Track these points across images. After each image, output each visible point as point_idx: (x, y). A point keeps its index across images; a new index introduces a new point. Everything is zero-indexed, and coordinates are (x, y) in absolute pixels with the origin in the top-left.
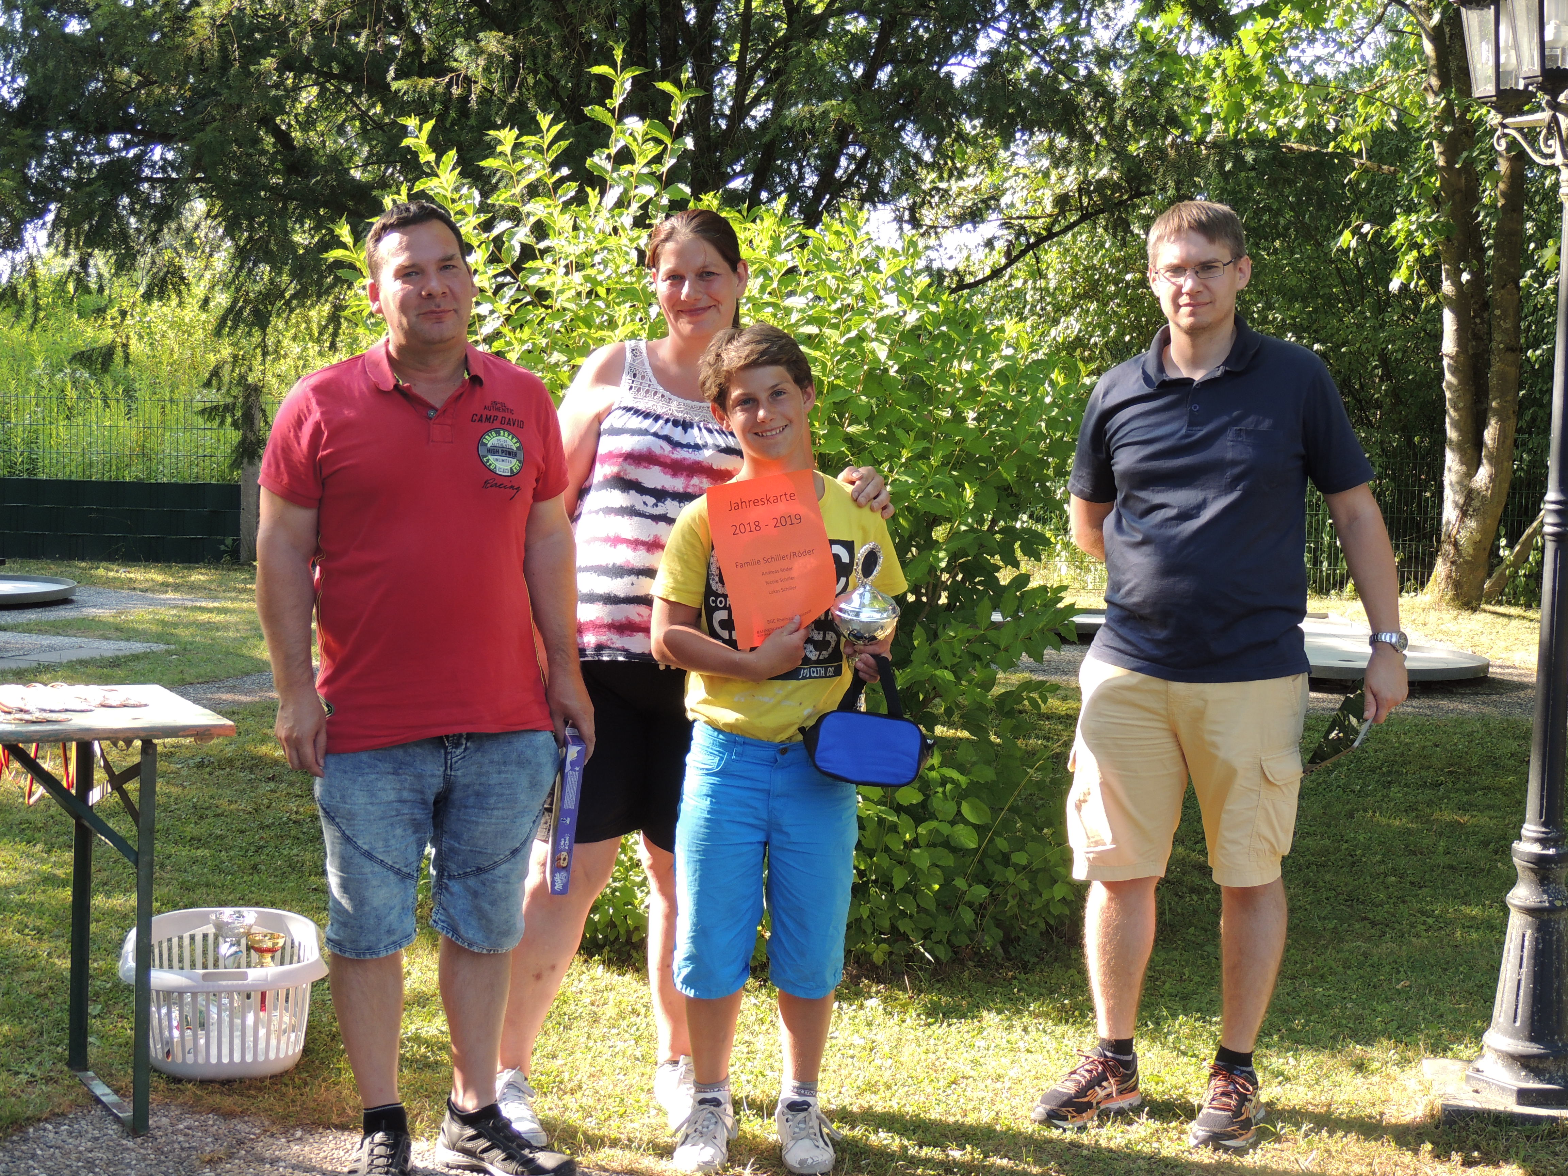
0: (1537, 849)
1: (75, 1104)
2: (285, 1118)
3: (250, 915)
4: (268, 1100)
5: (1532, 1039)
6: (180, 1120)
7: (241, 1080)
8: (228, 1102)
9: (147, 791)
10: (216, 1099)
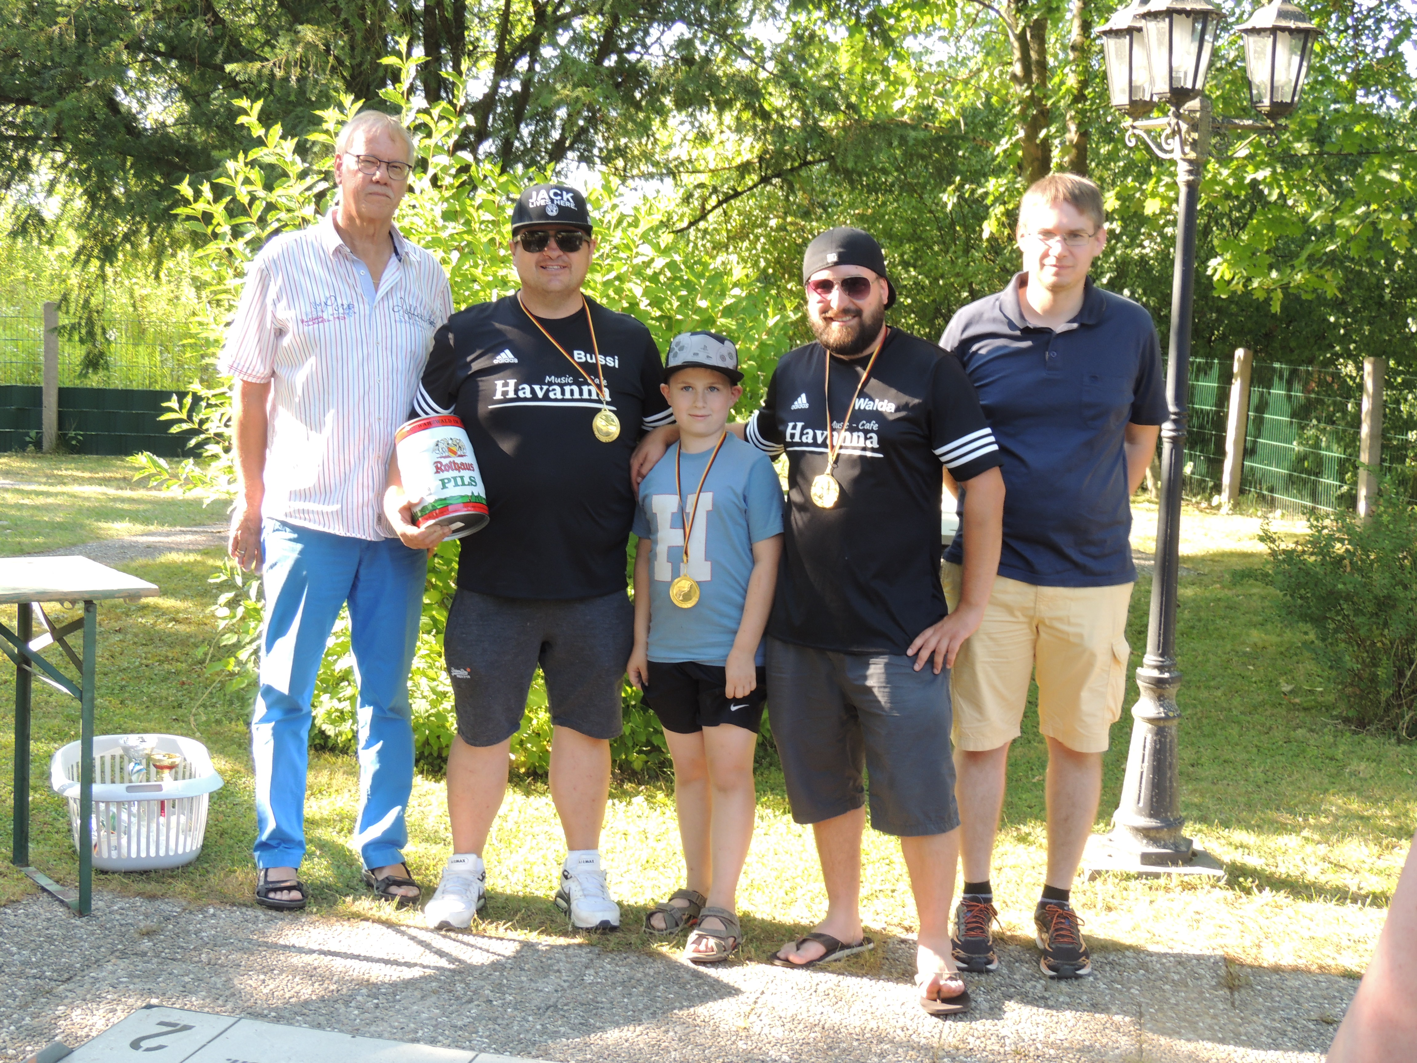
0: (1156, 674)
2: (197, 899)
3: (150, 739)
4: (180, 885)
5: (1151, 816)
7: (156, 871)
8: (151, 887)
9: (89, 639)
10: (139, 886)
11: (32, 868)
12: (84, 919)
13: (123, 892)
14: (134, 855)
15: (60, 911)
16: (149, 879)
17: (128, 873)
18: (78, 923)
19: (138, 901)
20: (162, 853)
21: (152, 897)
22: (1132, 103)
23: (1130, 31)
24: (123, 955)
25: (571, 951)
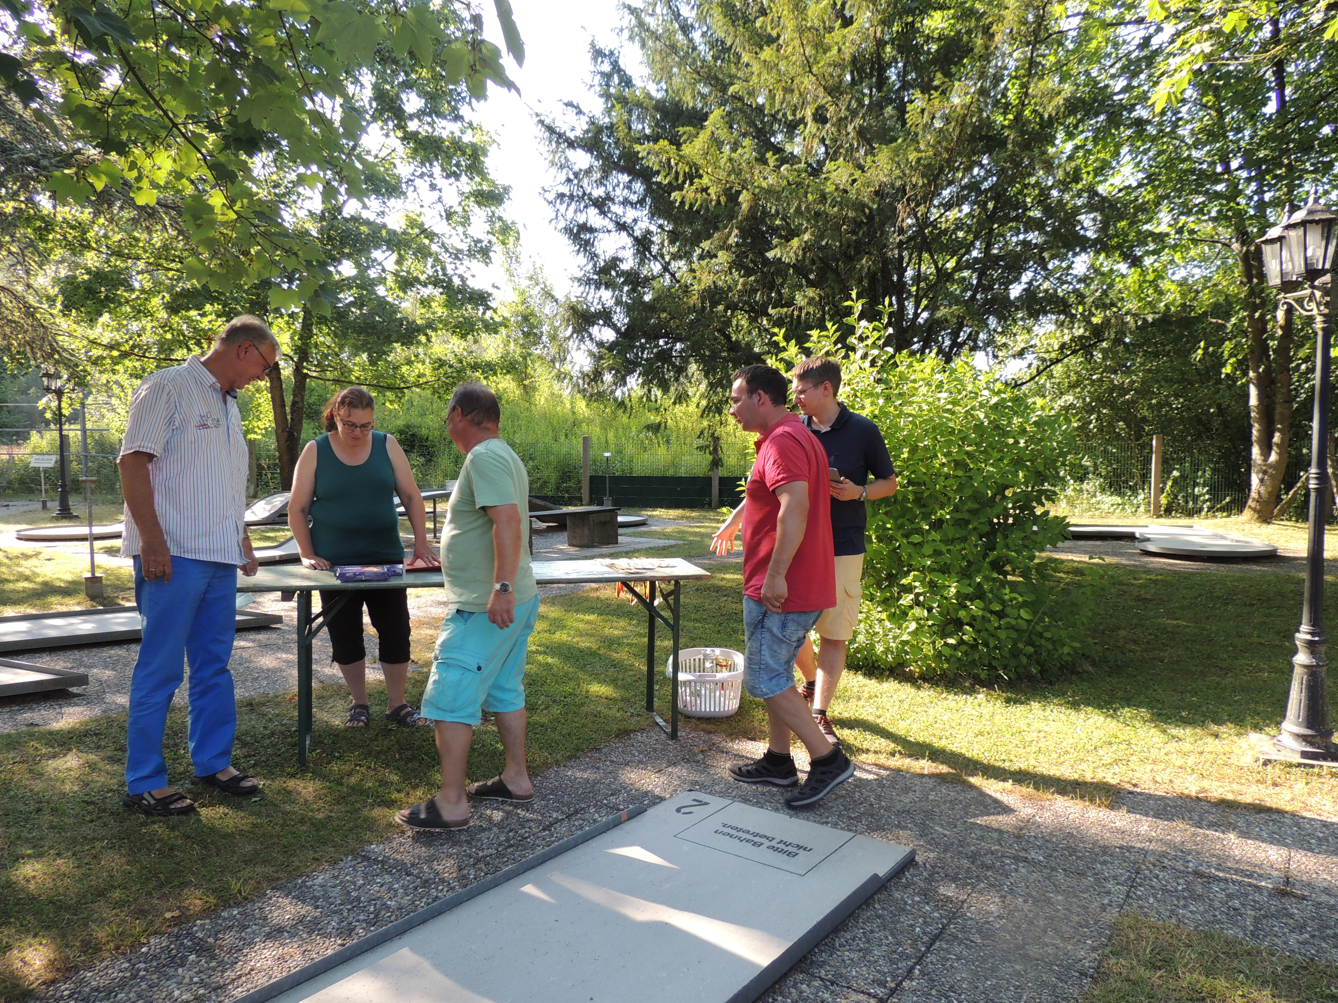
0: (1309, 637)
1: (648, 725)
2: (732, 733)
3: (718, 651)
4: (724, 726)
5: (1308, 728)
6: (690, 733)
7: (714, 718)
8: (709, 727)
9: (677, 600)
10: (704, 726)
11: (654, 713)
12: (673, 741)
13: (695, 728)
14: (703, 710)
15: (663, 736)
16: (710, 723)
17: (699, 719)
18: (670, 743)
19: (702, 734)
20: (717, 709)
21: (709, 732)
22: (1283, 283)
23: (1280, 239)
24: (688, 761)
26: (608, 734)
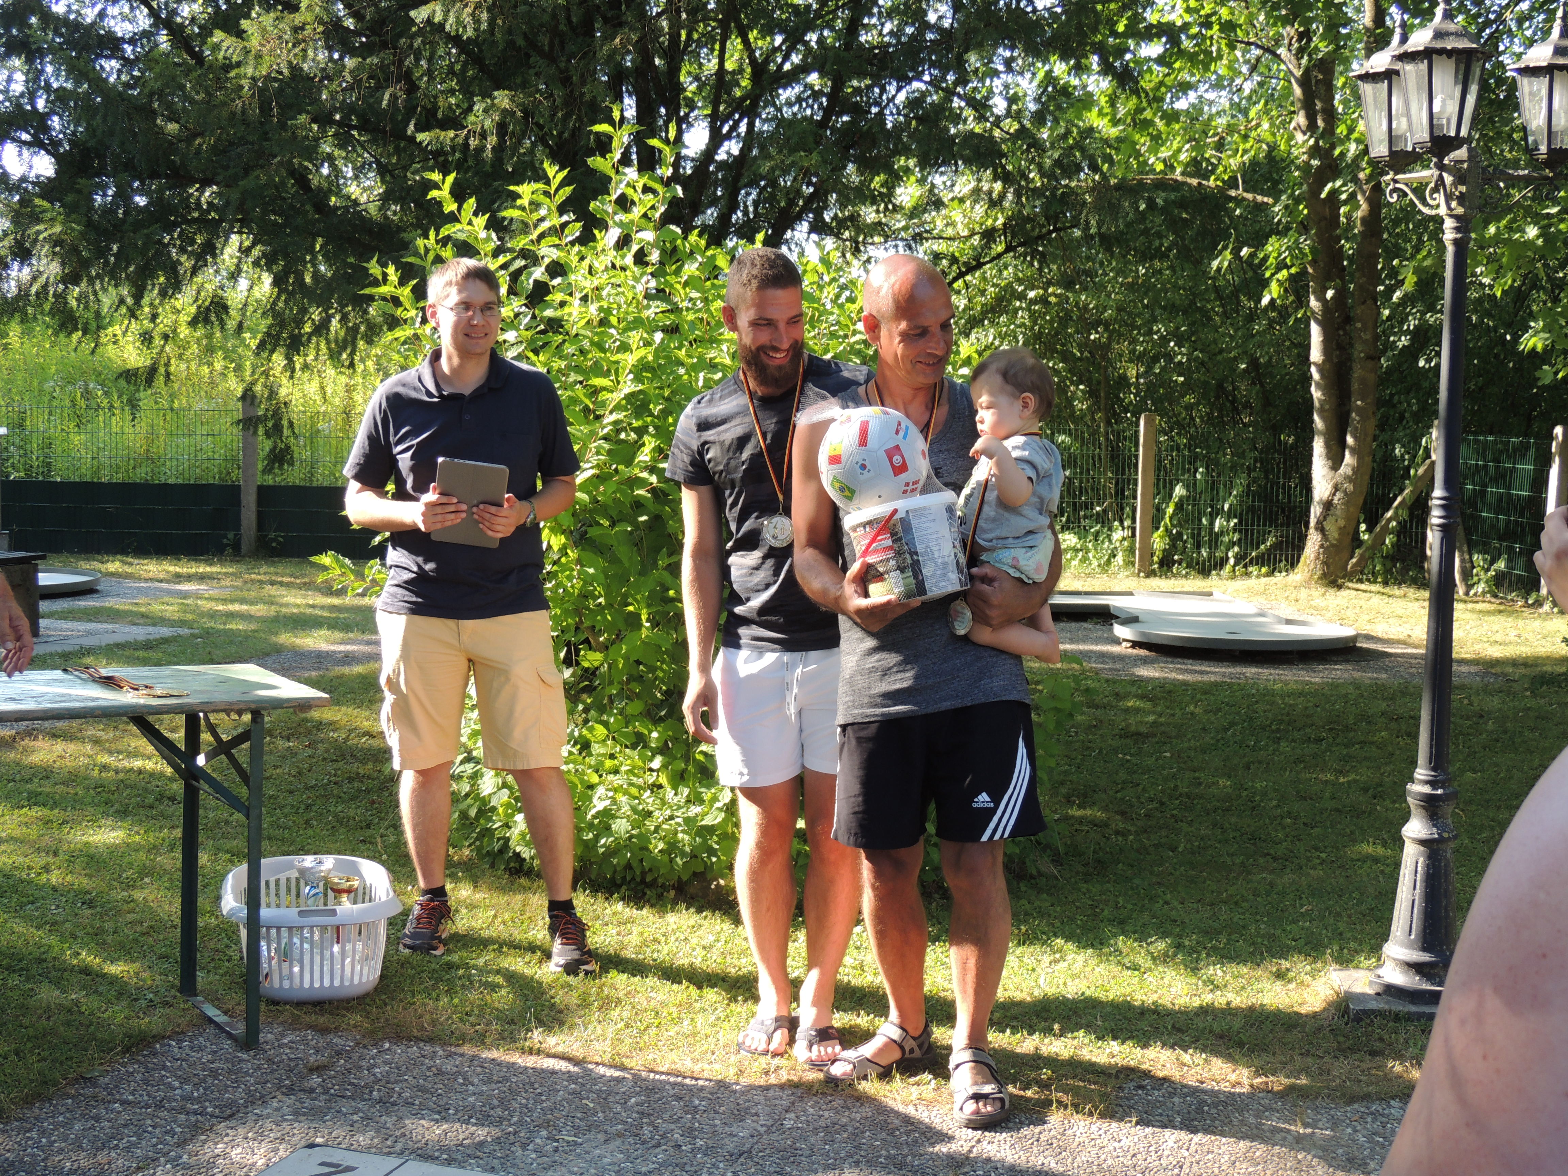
0: (1427, 789)
1: (191, 1024)
2: (372, 1033)
4: (355, 1017)
5: (1424, 949)
6: (283, 1036)
7: (330, 1002)
8: (321, 1020)
9: (256, 754)
10: (312, 1019)
11: (200, 998)
12: (252, 1053)
13: (294, 1025)
14: (306, 985)
15: (227, 1044)
16: (322, 1012)
17: (300, 1004)
18: (245, 1056)
19: (310, 1035)
20: (337, 983)
21: (323, 1031)
23: (1389, 75)
24: (290, 1091)
25: (771, 1093)
26: (106, 1047)
